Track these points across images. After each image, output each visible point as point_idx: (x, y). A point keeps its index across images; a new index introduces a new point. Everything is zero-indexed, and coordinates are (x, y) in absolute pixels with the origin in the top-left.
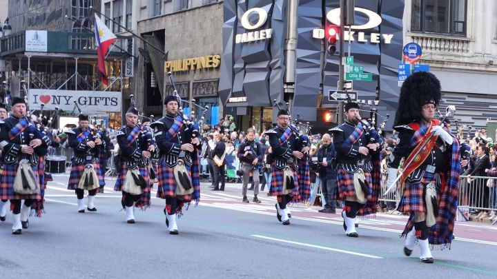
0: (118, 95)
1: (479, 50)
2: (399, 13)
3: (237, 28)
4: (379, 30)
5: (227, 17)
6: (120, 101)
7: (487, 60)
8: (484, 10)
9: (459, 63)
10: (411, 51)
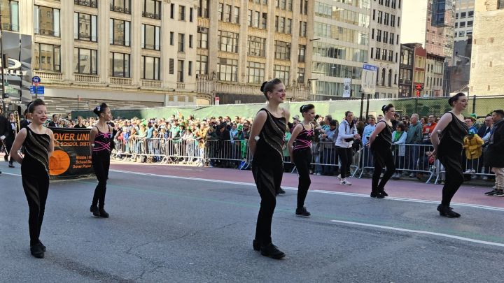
1: (67, 78)
2: (29, 61)
4: (20, 69)
7: (71, 82)
8: (69, 60)
9: (58, 84)
10: (35, 80)
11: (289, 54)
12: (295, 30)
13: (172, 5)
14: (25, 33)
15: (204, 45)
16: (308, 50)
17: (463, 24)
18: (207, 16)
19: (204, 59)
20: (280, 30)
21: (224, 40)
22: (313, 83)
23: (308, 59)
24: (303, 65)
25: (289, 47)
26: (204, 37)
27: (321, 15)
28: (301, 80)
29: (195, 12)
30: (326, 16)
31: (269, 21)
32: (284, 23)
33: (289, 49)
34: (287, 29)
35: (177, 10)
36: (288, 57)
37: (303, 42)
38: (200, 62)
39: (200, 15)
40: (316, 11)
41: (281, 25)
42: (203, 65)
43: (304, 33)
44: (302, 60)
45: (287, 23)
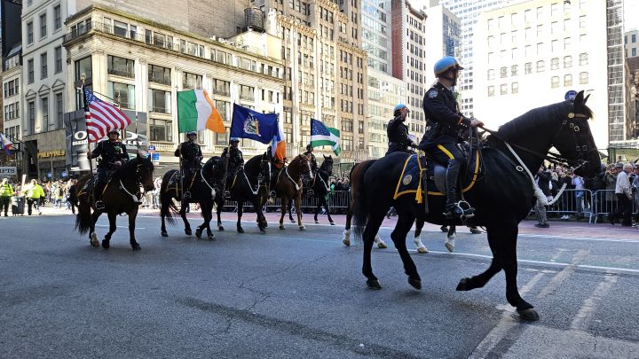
0: (15, 168)
2: (145, 133)
3: (73, 139)
4: (137, 140)
5: (67, 135)
6: (16, 170)
10: (151, 149)
11: (352, 127)
12: (356, 111)
13: (263, 91)
14: (141, 111)
15: (289, 121)
16: (365, 125)
17: (466, 107)
18: (291, 99)
19: (289, 131)
20: (344, 110)
21: (304, 117)
22: (370, 148)
23: (365, 131)
24: (362, 136)
25: (351, 122)
26: (289, 114)
27: (372, 100)
28: (362, 147)
29: (281, 96)
30: (376, 100)
31: (336, 103)
32: (347, 104)
33: (352, 124)
34: (349, 110)
35: (267, 94)
36: (351, 129)
37: (361, 118)
38: (287, 133)
39: (285, 98)
40: (369, 96)
41: (345, 106)
42: (289, 135)
43: (361, 112)
44: (361, 131)
45: (350, 105)
